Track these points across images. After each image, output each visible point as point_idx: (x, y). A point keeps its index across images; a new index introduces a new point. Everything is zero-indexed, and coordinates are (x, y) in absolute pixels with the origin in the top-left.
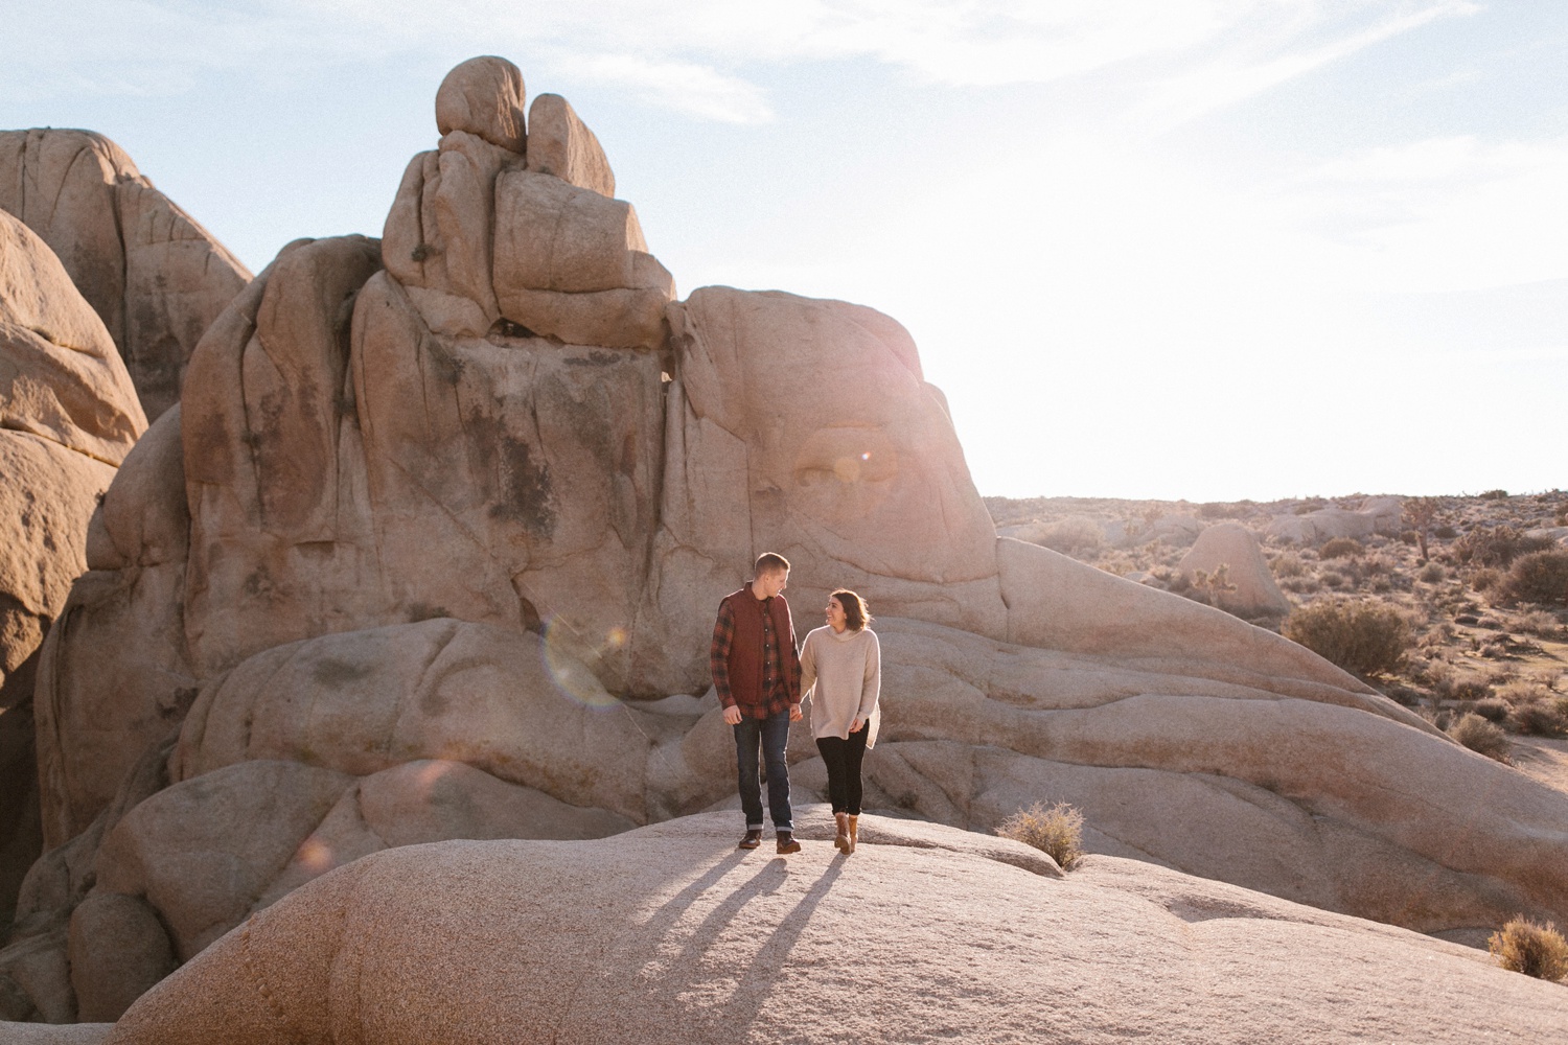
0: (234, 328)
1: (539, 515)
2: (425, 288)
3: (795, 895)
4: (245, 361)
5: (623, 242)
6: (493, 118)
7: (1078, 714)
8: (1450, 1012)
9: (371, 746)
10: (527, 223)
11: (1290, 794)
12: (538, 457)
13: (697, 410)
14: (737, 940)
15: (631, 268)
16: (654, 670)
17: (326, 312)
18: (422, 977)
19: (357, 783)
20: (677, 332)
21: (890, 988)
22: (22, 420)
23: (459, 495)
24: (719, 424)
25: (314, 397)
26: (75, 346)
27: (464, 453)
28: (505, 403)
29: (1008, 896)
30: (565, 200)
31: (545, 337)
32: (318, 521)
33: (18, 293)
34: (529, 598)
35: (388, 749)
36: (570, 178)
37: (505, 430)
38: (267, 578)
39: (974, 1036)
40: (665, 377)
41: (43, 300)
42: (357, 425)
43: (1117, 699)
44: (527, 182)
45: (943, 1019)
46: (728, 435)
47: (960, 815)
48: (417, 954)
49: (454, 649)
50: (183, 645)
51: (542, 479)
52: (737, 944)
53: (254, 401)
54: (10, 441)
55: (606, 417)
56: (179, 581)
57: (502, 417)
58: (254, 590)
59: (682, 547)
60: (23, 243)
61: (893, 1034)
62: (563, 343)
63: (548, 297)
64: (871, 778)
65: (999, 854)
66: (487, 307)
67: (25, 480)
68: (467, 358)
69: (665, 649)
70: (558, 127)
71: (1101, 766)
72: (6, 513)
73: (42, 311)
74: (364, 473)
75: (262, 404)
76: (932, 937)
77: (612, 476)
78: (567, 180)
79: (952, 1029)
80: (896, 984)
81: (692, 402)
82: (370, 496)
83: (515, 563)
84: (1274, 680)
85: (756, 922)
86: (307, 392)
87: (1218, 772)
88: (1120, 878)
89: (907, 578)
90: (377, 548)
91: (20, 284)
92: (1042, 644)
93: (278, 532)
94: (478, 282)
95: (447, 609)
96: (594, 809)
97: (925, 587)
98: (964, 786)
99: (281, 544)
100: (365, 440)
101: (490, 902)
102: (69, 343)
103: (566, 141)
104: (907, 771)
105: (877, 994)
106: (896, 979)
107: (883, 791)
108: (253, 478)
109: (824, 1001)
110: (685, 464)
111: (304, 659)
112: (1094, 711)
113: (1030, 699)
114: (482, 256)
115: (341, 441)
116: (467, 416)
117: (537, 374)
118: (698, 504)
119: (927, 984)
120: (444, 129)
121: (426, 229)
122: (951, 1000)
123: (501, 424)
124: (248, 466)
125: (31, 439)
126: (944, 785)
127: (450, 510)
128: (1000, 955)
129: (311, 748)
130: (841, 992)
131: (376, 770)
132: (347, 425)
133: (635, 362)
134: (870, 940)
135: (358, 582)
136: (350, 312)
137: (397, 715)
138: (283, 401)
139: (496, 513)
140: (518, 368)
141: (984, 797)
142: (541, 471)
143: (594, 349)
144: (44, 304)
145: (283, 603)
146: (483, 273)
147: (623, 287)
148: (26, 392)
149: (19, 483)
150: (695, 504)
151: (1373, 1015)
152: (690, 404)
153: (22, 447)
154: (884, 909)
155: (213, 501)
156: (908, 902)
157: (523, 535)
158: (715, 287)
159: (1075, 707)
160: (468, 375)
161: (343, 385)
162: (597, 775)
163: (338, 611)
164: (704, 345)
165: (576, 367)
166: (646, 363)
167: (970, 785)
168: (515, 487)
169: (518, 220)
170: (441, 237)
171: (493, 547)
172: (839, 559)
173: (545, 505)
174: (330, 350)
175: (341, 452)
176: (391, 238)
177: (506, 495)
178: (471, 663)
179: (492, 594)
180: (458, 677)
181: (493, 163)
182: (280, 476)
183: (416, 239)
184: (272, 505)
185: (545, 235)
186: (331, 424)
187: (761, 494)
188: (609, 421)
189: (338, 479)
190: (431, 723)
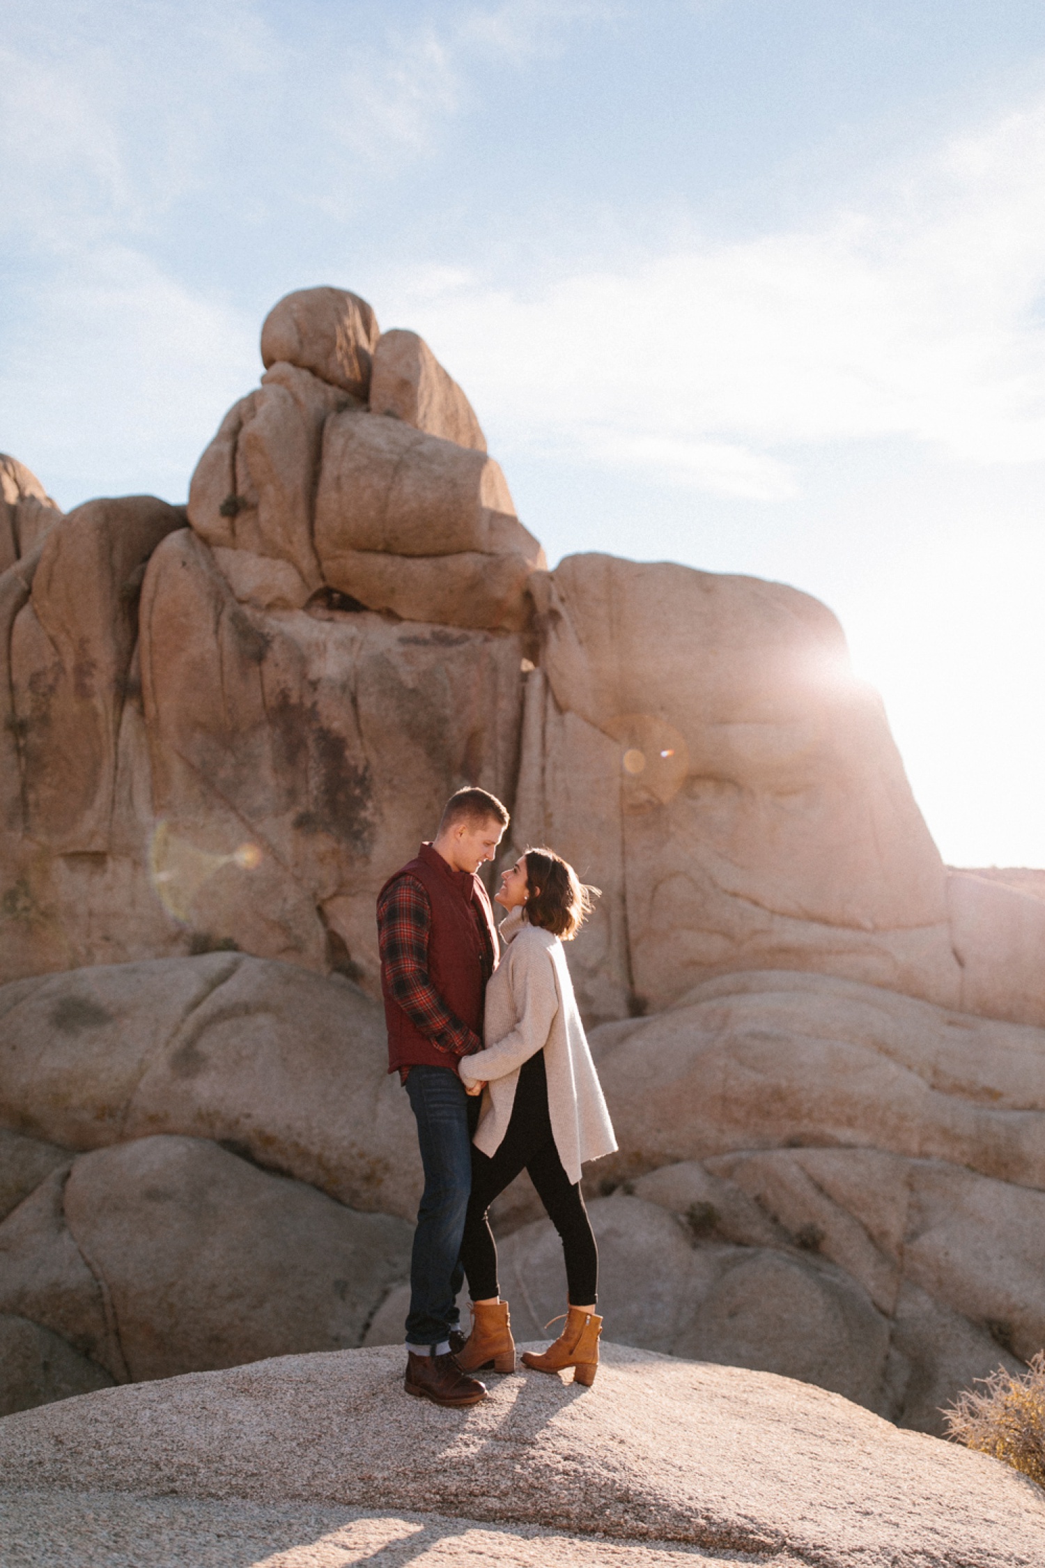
0: (6, 594)
1: (356, 827)
2: (235, 548)
4: (14, 633)
5: (475, 497)
6: (329, 353)
9: (105, 1112)
10: (358, 469)
12: (356, 754)
13: (563, 704)
15: (485, 526)
17: (113, 575)
19: (70, 1161)
20: (542, 609)
23: (260, 799)
24: (587, 720)
25: (91, 675)
27: (268, 747)
28: (320, 687)
30: (408, 445)
31: (379, 612)
32: (89, 827)
34: (339, 931)
35: (124, 1118)
36: (420, 425)
37: (317, 720)
38: (27, 894)
40: (527, 665)
42: (141, 712)
44: (364, 423)
46: (597, 732)
47: (888, 1266)
49: (229, 990)
51: (362, 781)
53: (21, 678)
55: (444, 706)
57: (315, 704)
58: (12, 909)
62: (400, 619)
63: (382, 561)
64: (757, 1199)
66: (306, 572)
68: (276, 631)
70: (408, 365)
74: (147, 769)
75: (32, 683)
77: (449, 781)
78: (416, 427)
81: (558, 697)
82: (152, 798)
83: (322, 886)
86: (84, 669)
89: (826, 922)
92: (1011, 1017)
93: (42, 838)
94: (295, 539)
95: (236, 941)
96: (381, 1216)
97: (847, 935)
98: (895, 1221)
99: (44, 854)
100: (151, 731)
103: (418, 383)
104: (810, 1193)
107: (775, 1220)
108: (16, 773)
110: (543, 770)
111: (47, 996)
113: (994, 1094)
114: (301, 512)
115: (123, 732)
116: (273, 702)
117: (363, 653)
118: (557, 820)
120: (268, 362)
121: (240, 478)
123: (313, 713)
124: (12, 758)
126: (864, 1217)
127: (247, 817)
129: (32, 1110)
131: (105, 1144)
132: (130, 711)
133: (488, 645)
135: (133, 904)
136: (143, 574)
137: (141, 1073)
138: (56, 679)
139: (304, 823)
140: (340, 645)
141: (925, 1241)
142: (360, 771)
143: (438, 628)
145: (45, 926)
146: (301, 530)
147: (474, 551)
152: (554, 697)
157: (335, 852)
158: (590, 554)
160: (277, 652)
161: (129, 663)
162: (387, 1168)
163: (107, 939)
164: (573, 622)
165: (413, 648)
166: (504, 648)
167: (904, 1219)
168: (327, 791)
169: (347, 466)
170: (255, 486)
171: (296, 865)
172: (735, 895)
173: (363, 814)
174: (115, 620)
175: (121, 743)
176: (198, 489)
177: (316, 799)
178: (245, 1009)
179: (292, 924)
180: (224, 1027)
181: (326, 402)
182: (49, 770)
183: (227, 491)
184: (37, 805)
185: (379, 483)
186: (110, 709)
187: (637, 808)
188: (448, 712)
189: (115, 775)
190: (182, 1085)
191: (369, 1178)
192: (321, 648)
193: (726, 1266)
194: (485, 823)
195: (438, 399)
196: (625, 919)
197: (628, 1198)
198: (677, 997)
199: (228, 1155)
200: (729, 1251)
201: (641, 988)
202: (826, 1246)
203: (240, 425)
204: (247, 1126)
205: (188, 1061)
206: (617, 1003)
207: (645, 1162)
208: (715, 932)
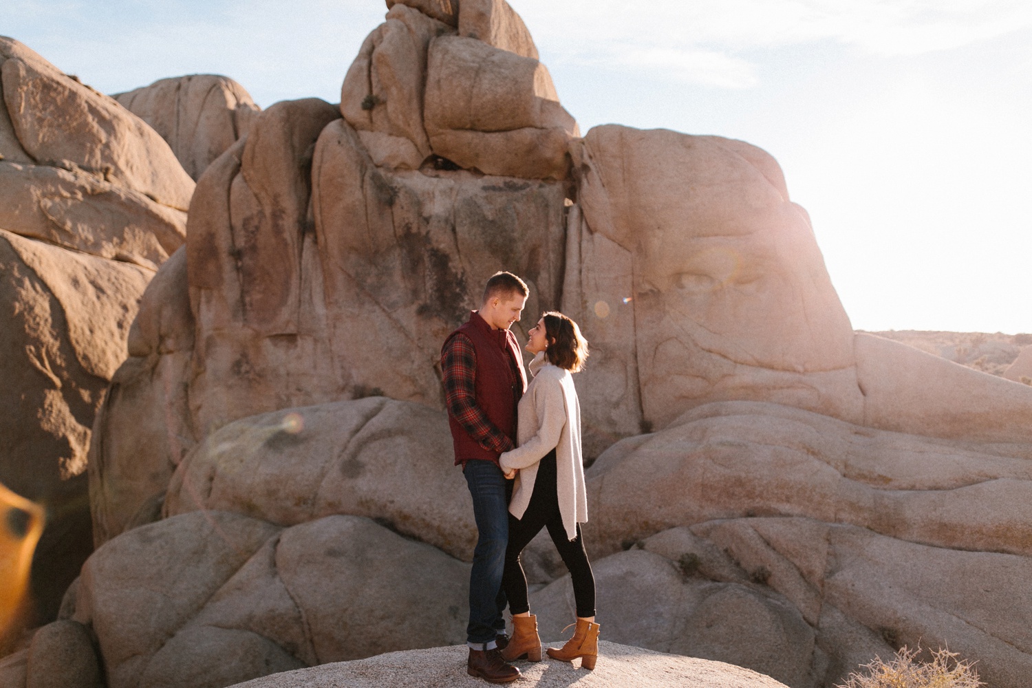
0: (225, 166)
1: (457, 313)
2: (372, 131)
4: (232, 191)
5: (531, 90)
7: (934, 495)
9: (301, 501)
10: (451, 74)
12: (457, 265)
13: (592, 227)
15: (537, 109)
17: (294, 152)
19: (279, 533)
20: (577, 165)
22: (130, 256)
23: (394, 296)
24: (609, 238)
25: (283, 219)
26: (178, 206)
27: (398, 262)
28: (431, 221)
30: (485, 56)
31: (468, 170)
32: (285, 318)
33: (134, 169)
35: (313, 505)
36: (493, 43)
37: (430, 243)
38: (247, 363)
40: (568, 202)
41: (155, 174)
42: (315, 242)
43: (973, 482)
44: (455, 43)
46: (616, 246)
47: (813, 594)
49: (376, 423)
50: (187, 414)
51: (461, 283)
53: (237, 222)
54: (114, 268)
55: (513, 231)
56: (186, 366)
57: (428, 233)
58: (239, 373)
60: (142, 134)
62: (483, 174)
63: (469, 135)
64: (726, 551)
66: (419, 145)
67: (122, 296)
68: (401, 185)
70: (483, 2)
71: (960, 549)
72: (105, 319)
73: (153, 181)
74: (321, 279)
75: (244, 225)
78: (490, 44)
81: (588, 221)
82: (325, 298)
86: (277, 214)
89: (771, 368)
90: (330, 340)
91: (136, 162)
92: (898, 429)
93: (255, 326)
94: (411, 123)
95: (382, 390)
97: (787, 376)
98: (818, 564)
99: (257, 336)
100: (322, 254)
102: (174, 204)
103: (490, 14)
104: (761, 546)
107: (738, 564)
108: (237, 284)
110: (580, 272)
112: (951, 493)
113: (885, 480)
114: (415, 104)
115: (304, 255)
116: (400, 232)
117: (459, 198)
118: (590, 305)
120: (390, 4)
121: (374, 84)
123: (427, 239)
124: (234, 274)
125: (132, 268)
126: (797, 562)
127: (386, 308)
129: (254, 501)
131: (302, 522)
133: (542, 190)
135: (315, 367)
136: (313, 150)
137: (323, 475)
138: (260, 222)
139: (423, 311)
140: (443, 192)
141: (838, 577)
142: (459, 276)
143: (508, 179)
144: (155, 177)
145: (259, 383)
146: (416, 117)
147: (531, 126)
148: (134, 236)
149: (117, 298)
150: (588, 304)
152: (587, 223)
153: (123, 274)
155: (208, 302)
157: (444, 330)
158: (608, 125)
159: (931, 489)
160: (402, 199)
161: (306, 210)
163: (299, 390)
164: (598, 172)
165: (492, 192)
166: (552, 191)
167: (825, 563)
168: (438, 290)
169: (444, 72)
170: (385, 89)
171: (419, 339)
172: (710, 351)
173: (462, 305)
174: (296, 182)
175: (303, 263)
176: (346, 93)
177: (431, 296)
178: (388, 433)
179: (417, 378)
180: (375, 445)
181: (429, 30)
182: (258, 282)
183: (365, 92)
184: (251, 305)
185: (467, 83)
186: (295, 240)
187: (642, 295)
188: (516, 235)
189: (300, 283)
190: (348, 483)
192: (431, 196)
193: (705, 594)
194: (512, 296)
195: (504, 24)
196: (637, 369)
197: (642, 551)
198: (672, 419)
199: (379, 527)
200: (707, 585)
201: (649, 415)
202: (770, 581)
203: (373, 48)
204: (391, 508)
205: (352, 468)
206: (633, 424)
207: (652, 528)
208: (698, 377)
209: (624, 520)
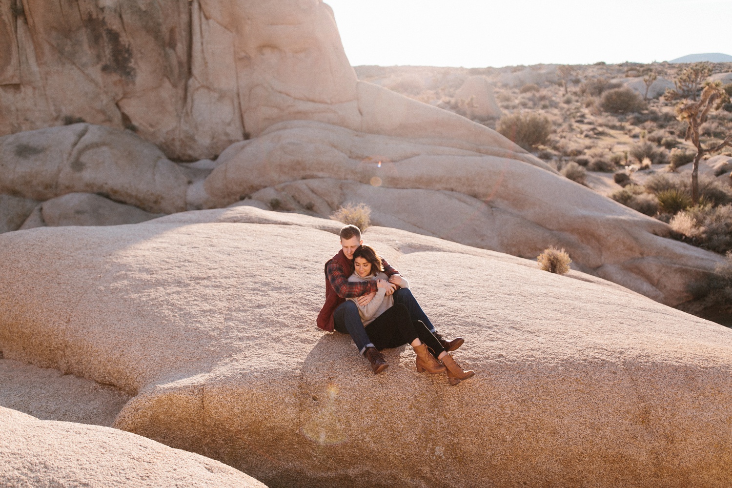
1: (128, 70)
3: (208, 247)
7: (390, 164)
8: (498, 288)
9: (47, 186)
11: (484, 199)
12: (124, 39)
13: (207, 14)
14: (170, 269)
16: (191, 148)
18: (8, 292)
19: (41, 205)
21: (239, 288)
23: (85, 60)
24: (218, 22)
27: (85, 37)
28: (105, 11)
29: (314, 245)
32: (10, 73)
34: (126, 112)
35: (56, 188)
37: (106, 25)
39: (272, 308)
42: (26, 22)
43: (407, 158)
45: (259, 301)
46: (223, 28)
48: (6, 282)
49: (87, 139)
51: (128, 51)
52: (169, 271)
55: (159, 18)
57: (104, 18)
59: (203, 86)
61: (234, 308)
64: (293, 196)
65: (324, 227)
69: (196, 137)
71: (400, 188)
74: (32, 48)
76: (267, 264)
77: (164, 50)
79: (262, 305)
80: (242, 286)
81: (205, 12)
82: (37, 60)
83: (117, 95)
84: (481, 148)
85: (182, 260)
87: (452, 190)
88: (381, 236)
89: (313, 101)
90: (44, 87)
92: (378, 133)
95: (84, 118)
97: (321, 106)
101: (47, 256)
104: (310, 193)
105: (231, 291)
106: (243, 284)
107: (299, 202)
109: (204, 295)
110: (202, 44)
111: (10, 144)
112: (398, 163)
113: (369, 158)
115: (18, 31)
116: (85, 17)
118: (210, 65)
119: (257, 286)
122: (266, 292)
123: (103, 22)
126: (326, 199)
127: (80, 67)
128: (298, 271)
129: (16, 188)
130: (214, 291)
131: (50, 198)
132: (20, 22)
134: (236, 267)
135: (35, 105)
137: (59, 171)
139: (105, 69)
142: (127, 46)
150: (208, 64)
151: (463, 291)
154: (250, 252)
156: (262, 249)
157: (120, 81)
159: (390, 162)
162: (162, 198)
163: (27, 120)
167: (339, 198)
168: (114, 56)
171: (105, 87)
172: (280, 92)
173: (130, 65)
175: (19, 36)
177: (109, 59)
178: (96, 145)
179: (106, 111)
180: (89, 152)
186: (11, 20)
187: (241, 59)
188: (161, 20)
189: (18, 51)
190: (77, 175)
191: (156, 202)
196: (240, 103)
197: (250, 200)
198: (260, 132)
199: (101, 198)
201: (248, 129)
202: (315, 208)
204: (106, 187)
205: (78, 166)
206: (239, 135)
207: (255, 189)
208: (274, 107)
209: (240, 185)
